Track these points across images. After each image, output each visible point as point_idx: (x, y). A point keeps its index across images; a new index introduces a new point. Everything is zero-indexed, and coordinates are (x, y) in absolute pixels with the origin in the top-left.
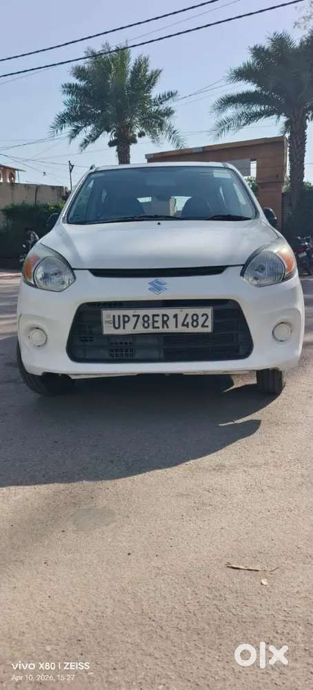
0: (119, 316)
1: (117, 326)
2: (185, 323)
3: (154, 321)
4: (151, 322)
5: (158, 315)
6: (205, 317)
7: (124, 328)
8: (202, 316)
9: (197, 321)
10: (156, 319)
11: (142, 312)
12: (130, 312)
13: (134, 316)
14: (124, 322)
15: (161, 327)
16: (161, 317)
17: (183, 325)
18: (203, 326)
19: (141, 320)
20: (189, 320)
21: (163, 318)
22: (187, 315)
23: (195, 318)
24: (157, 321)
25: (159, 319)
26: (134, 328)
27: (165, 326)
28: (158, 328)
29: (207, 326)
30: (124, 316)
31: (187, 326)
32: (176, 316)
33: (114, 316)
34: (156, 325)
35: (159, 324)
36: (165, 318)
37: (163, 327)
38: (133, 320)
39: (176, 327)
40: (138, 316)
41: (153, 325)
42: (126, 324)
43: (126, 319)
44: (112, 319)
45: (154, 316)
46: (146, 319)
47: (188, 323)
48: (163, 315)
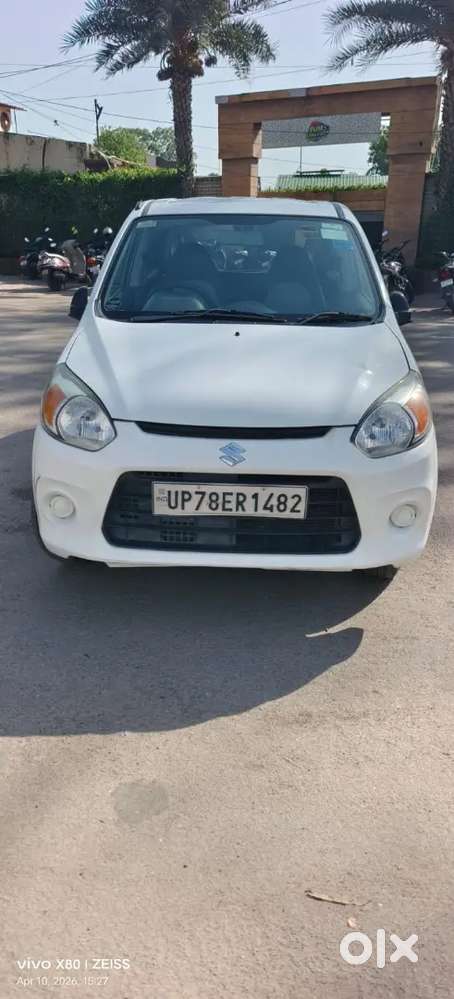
0: (177, 493)
1: (173, 505)
2: (269, 506)
3: (224, 502)
4: (220, 501)
5: (231, 494)
6: (297, 499)
7: (183, 508)
8: (293, 497)
9: (284, 503)
10: (228, 498)
11: (208, 489)
12: (192, 488)
13: (197, 493)
14: (184, 500)
15: (234, 509)
16: (235, 496)
17: (265, 508)
18: (293, 510)
19: (207, 498)
20: (274, 502)
21: (238, 498)
22: (272, 495)
23: (282, 499)
24: (229, 502)
25: (233, 499)
26: (197, 509)
27: (240, 508)
28: (231, 510)
29: (299, 511)
30: (184, 493)
31: (271, 509)
32: (255, 496)
33: (169, 492)
34: (227, 506)
35: (233, 505)
36: (241, 498)
37: (237, 509)
38: (196, 498)
39: (256, 510)
40: (203, 494)
41: (224, 506)
42: (186, 504)
43: (187, 496)
44: (166, 495)
45: (224, 494)
46: (214, 498)
47: (272, 506)
48: (238, 494)
